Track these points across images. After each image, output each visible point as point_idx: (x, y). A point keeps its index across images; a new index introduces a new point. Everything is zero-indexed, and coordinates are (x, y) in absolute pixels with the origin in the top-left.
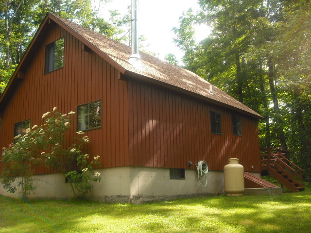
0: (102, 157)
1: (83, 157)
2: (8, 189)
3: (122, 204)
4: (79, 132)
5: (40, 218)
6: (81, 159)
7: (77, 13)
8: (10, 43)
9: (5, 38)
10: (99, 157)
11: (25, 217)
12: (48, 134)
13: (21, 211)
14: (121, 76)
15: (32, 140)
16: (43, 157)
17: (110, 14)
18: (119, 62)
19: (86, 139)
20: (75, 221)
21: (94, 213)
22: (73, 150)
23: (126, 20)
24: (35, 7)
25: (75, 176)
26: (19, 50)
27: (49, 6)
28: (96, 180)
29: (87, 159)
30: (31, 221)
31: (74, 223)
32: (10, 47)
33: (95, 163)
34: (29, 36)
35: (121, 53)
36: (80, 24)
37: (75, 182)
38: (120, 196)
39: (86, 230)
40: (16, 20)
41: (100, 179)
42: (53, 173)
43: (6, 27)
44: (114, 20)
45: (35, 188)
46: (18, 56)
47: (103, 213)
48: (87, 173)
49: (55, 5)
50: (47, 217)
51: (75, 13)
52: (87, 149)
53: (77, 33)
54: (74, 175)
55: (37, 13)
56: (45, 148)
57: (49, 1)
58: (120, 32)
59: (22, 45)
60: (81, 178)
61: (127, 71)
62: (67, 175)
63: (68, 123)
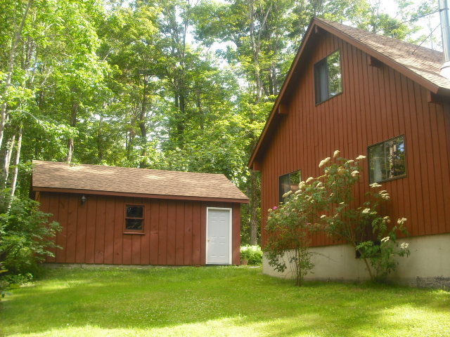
0: (410, 219)
1: (380, 221)
2: (276, 266)
3: (446, 290)
4: (374, 185)
5: (327, 307)
6: (378, 223)
7: (348, 12)
8: (260, 67)
9: (253, 61)
10: (405, 219)
11: (305, 306)
12: (328, 189)
13: (299, 297)
14: (432, 97)
15: (308, 198)
16: (324, 222)
17: (398, 5)
18: (427, 76)
19: (384, 195)
20: (376, 313)
21: (404, 302)
22: (366, 211)
23: (424, 11)
24: (287, 13)
25: (371, 249)
26: (272, 75)
27: (307, 8)
28: (402, 254)
29: (387, 224)
30: (315, 311)
31: (377, 316)
32: (261, 72)
33: (400, 228)
34: (284, 54)
35: (427, 63)
36: (355, 26)
37: (372, 257)
38: (440, 279)
39: (395, 326)
40: (265, 34)
41: (408, 253)
42: (337, 245)
43: (252, 45)
44: (404, 14)
45: (313, 266)
46: (271, 83)
47: (419, 303)
48: (390, 243)
49: (315, 6)
50: (336, 307)
51: (344, 12)
52: (384, 208)
53: (358, 42)
54: (369, 246)
55: (291, 20)
56: (326, 209)
57: (307, 2)
58: (415, 30)
59: (276, 67)
60: (379, 251)
61: (441, 89)
62: (358, 247)
63: (356, 172)
